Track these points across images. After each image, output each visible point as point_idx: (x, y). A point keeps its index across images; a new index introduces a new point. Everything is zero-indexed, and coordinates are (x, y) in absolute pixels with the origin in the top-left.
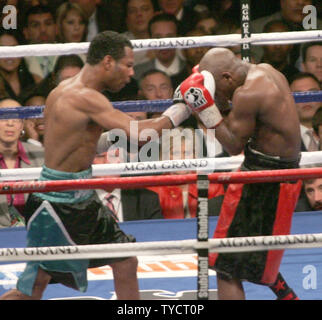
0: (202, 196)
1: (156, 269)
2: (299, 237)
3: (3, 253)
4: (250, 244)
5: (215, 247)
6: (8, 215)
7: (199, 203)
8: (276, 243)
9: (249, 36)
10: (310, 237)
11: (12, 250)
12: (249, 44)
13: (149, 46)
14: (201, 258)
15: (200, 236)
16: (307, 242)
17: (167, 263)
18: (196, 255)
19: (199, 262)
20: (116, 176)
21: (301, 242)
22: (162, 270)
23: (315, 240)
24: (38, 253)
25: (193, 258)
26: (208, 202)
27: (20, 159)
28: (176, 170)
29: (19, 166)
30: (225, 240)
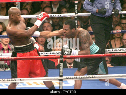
0: (61, 63)
3: (1, 81)
4: (75, 78)
8: (83, 78)
11: (3, 79)
15: (60, 75)
16: (92, 77)
19: (60, 82)
21: (91, 77)
23: (95, 77)
26: (63, 64)
28: (54, 54)
30: (68, 77)
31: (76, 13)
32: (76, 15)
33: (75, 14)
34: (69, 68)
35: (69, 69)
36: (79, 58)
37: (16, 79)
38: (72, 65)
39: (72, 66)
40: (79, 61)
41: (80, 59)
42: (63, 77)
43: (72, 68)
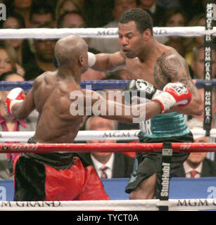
0: (166, 162)
4: (203, 204)
5: (173, 205)
6: (8, 171)
7: (163, 167)
9: (211, 29)
11: (7, 202)
12: (211, 36)
15: (162, 195)
24: (27, 206)
27: (18, 124)
29: (17, 129)
30: (182, 201)
31: (209, 25)
32: (209, 32)
33: (207, 29)
34: (188, 176)
35: (188, 180)
36: (211, 151)
37: (40, 202)
38: (199, 169)
39: (197, 173)
40: (213, 159)
41: (213, 153)
42: (170, 200)
43: (197, 176)
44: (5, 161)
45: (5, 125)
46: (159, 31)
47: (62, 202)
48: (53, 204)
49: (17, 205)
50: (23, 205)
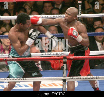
1: (50, 85)
2: (94, 77)
4: (79, 79)
5: (68, 79)
8: (87, 78)
9: (81, 15)
10: (97, 77)
12: (81, 17)
13: (50, 17)
14: (64, 83)
15: (64, 76)
17: (53, 84)
18: (62, 81)
19: (63, 84)
20: (39, 57)
22: (52, 86)
23: (99, 78)
25: (61, 82)
28: (57, 55)
30: (71, 77)
44: (5, 64)
45: (5, 52)
46: (61, 16)
47: (27, 78)
48: (23, 79)
49: (10, 79)
50: (12, 79)
